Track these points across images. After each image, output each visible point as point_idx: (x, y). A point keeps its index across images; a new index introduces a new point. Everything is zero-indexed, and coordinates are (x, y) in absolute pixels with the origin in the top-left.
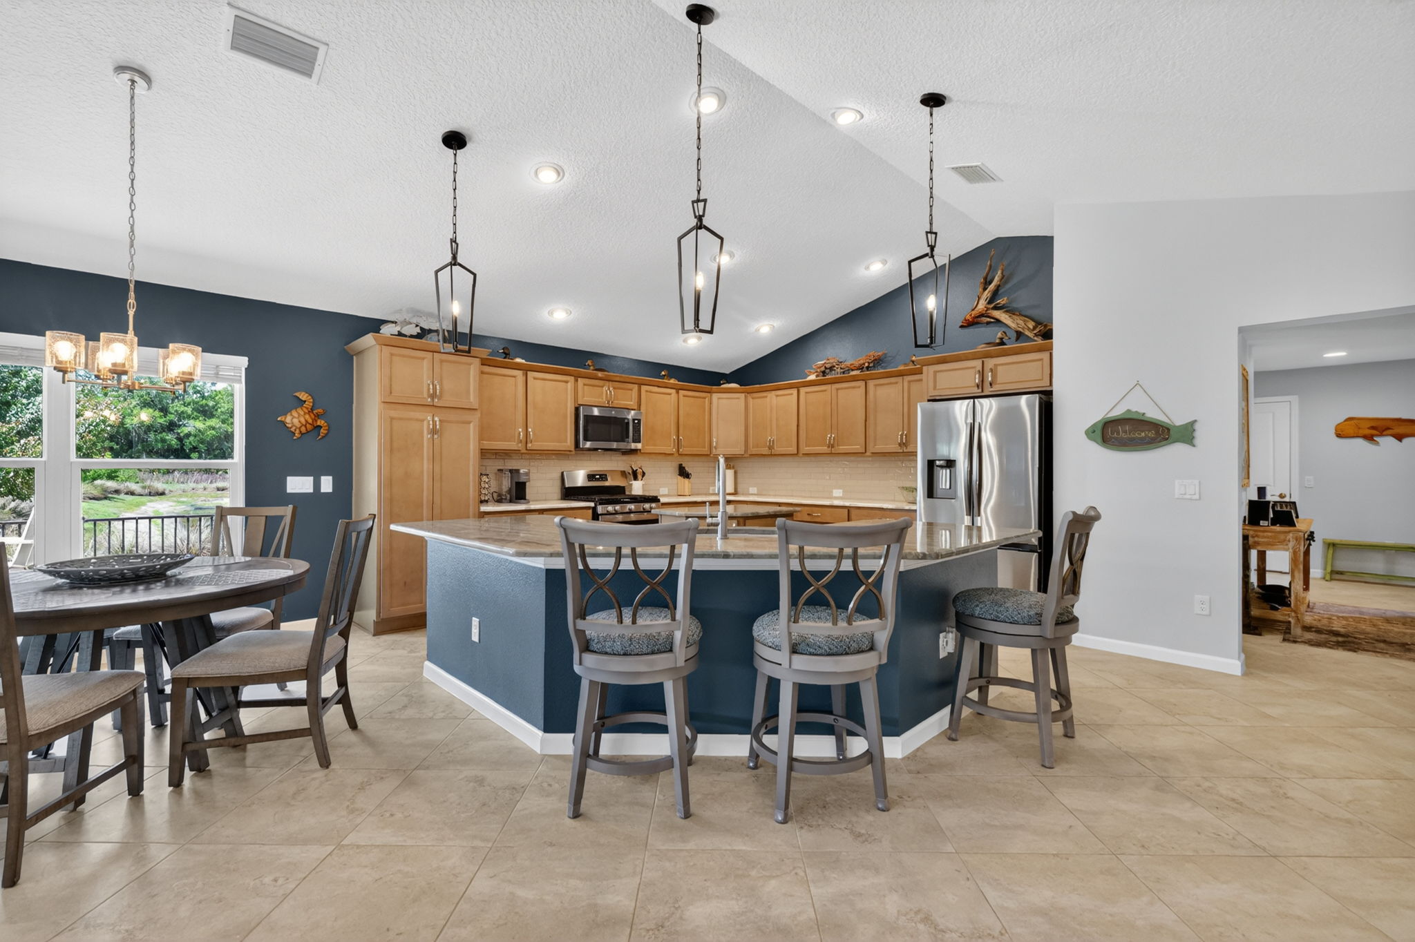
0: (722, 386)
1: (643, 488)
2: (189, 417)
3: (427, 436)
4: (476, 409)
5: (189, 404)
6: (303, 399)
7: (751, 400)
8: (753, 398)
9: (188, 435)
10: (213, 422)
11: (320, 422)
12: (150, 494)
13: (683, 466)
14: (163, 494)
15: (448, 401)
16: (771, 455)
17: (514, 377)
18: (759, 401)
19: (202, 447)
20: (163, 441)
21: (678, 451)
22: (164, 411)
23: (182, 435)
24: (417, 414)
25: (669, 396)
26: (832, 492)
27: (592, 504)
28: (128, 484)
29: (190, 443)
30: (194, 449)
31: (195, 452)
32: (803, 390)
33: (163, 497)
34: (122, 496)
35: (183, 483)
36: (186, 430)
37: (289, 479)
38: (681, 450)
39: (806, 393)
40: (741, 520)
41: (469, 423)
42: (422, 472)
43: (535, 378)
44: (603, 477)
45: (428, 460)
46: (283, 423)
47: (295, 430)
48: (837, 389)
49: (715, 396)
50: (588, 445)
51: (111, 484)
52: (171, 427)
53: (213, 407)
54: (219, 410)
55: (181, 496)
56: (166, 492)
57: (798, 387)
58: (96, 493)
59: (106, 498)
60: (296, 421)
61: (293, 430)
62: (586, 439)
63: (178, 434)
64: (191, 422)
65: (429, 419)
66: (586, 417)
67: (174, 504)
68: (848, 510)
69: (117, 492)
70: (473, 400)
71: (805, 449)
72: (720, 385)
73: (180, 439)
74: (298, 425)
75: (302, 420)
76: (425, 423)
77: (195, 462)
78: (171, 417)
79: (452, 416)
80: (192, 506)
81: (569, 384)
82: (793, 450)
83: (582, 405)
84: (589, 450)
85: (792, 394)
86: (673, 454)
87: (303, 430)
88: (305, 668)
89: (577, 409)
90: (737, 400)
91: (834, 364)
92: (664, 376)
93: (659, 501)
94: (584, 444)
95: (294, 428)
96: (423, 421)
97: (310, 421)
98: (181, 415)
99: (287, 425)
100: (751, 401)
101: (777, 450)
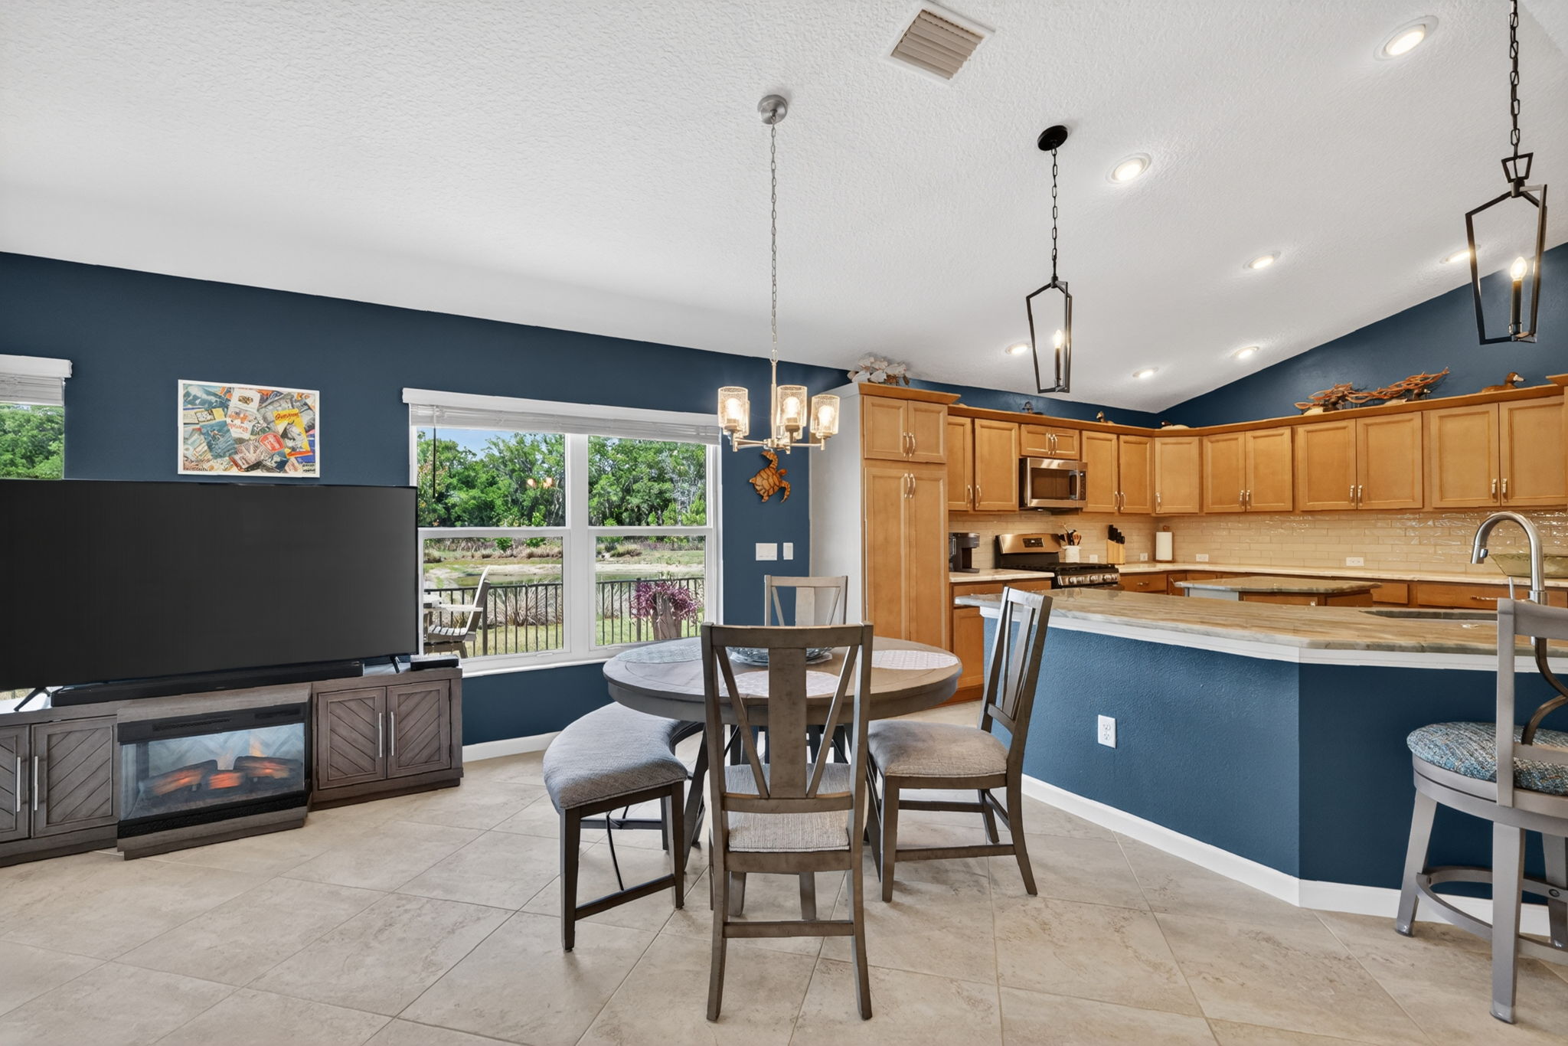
0: (1164, 428)
1: (1080, 554)
2: (455, 488)
3: (903, 496)
4: (944, 464)
5: (454, 476)
6: (771, 459)
7: (1209, 444)
8: (1212, 442)
9: (454, 506)
10: (474, 492)
11: (784, 484)
13: (1114, 527)
15: (922, 455)
16: (1246, 511)
17: (963, 425)
18: (1222, 445)
19: (466, 516)
21: (1119, 508)
23: (449, 505)
24: (893, 471)
25: (1109, 442)
26: (1345, 560)
27: (1052, 575)
29: (456, 512)
30: (459, 518)
31: (458, 521)
32: (1301, 430)
33: (440, 564)
35: (454, 550)
37: (758, 546)
38: (1122, 508)
39: (1308, 432)
40: (1323, 597)
41: (937, 480)
42: (899, 538)
43: (982, 427)
44: (1038, 543)
45: (905, 524)
46: (753, 485)
47: (764, 493)
48: (1367, 425)
49: (1158, 441)
50: (1034, 503)
53: (475, 476)
54: (479, 480)
56: (442, 559)
57: (1292, 425)
60: (765, 483)
61: (761, 493)
62: (1033, 497)
63: (446, 504)
64: (457, 493)
65: (907, 475)
66: (1033, 470)
67: (449, 571)
68: (1409, 586)
70: (941, 454)
71: (1305, 504)
72: (1161, 426)
73: (447, 509)
74: (767, 487)
75: (771, 480)
76: (902, 480)
77: (459, 530)
79: (925, 472)
80: (464, 572)
81: (1013, 431)
82: (1288, 506)
83: (1029, 457)
84: (1035, 509)
85: (1282, 435)
86: (1113, 513)
87: (771, 493)
88: (1005, 772)
89: (1022, 462)
90: (1188, 446)
91: (1346, 392)
92: (1100, 418)
93: (1117, 571)
94: (1031, 502)
95: (764, 491)
96: (900, 478)
97: (777, 484)
99: (757, 487)
100: (1208, 446)
101: (1255, 505)
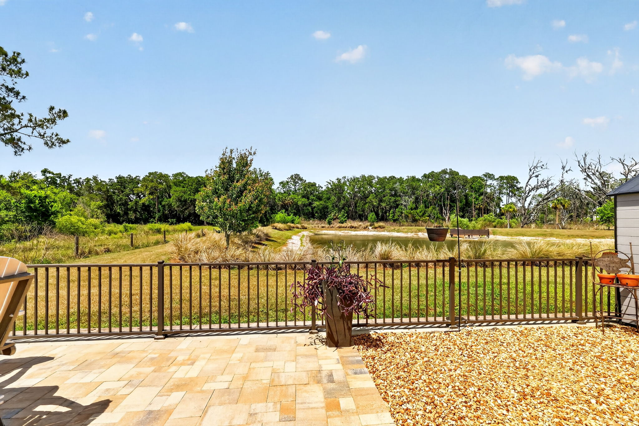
5: (315, 196)
9: (315, 207)
12: (303, 229)
14: (306, 228)
20: (308, 209)
22: (308, 199)
28: (297, 225)
34: (295, 229)
36: (314, 205)
51: (292, 225)
52: (310, 204)
53: (322, 196)
55: (311, 229)
58: (287, 228)
59: (290, 230)
63: (312, 207)
64: (316, 202)
69: (293, 227)
73: (312, 209)
78: (310, 201)
98: (313, 200)
